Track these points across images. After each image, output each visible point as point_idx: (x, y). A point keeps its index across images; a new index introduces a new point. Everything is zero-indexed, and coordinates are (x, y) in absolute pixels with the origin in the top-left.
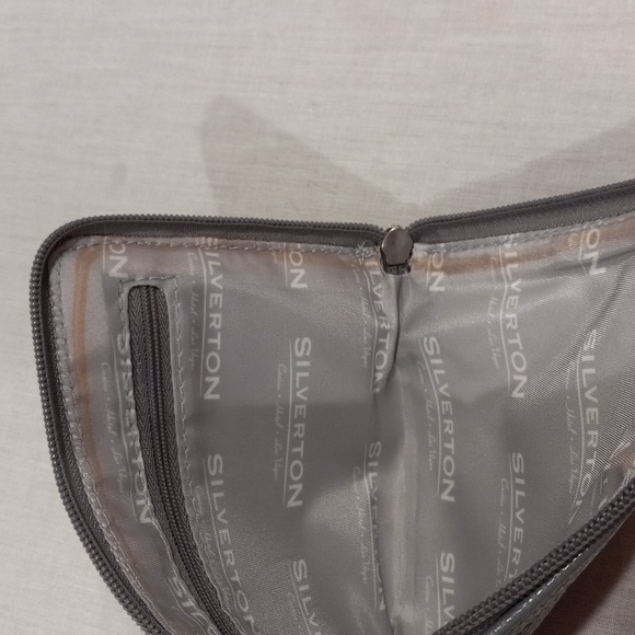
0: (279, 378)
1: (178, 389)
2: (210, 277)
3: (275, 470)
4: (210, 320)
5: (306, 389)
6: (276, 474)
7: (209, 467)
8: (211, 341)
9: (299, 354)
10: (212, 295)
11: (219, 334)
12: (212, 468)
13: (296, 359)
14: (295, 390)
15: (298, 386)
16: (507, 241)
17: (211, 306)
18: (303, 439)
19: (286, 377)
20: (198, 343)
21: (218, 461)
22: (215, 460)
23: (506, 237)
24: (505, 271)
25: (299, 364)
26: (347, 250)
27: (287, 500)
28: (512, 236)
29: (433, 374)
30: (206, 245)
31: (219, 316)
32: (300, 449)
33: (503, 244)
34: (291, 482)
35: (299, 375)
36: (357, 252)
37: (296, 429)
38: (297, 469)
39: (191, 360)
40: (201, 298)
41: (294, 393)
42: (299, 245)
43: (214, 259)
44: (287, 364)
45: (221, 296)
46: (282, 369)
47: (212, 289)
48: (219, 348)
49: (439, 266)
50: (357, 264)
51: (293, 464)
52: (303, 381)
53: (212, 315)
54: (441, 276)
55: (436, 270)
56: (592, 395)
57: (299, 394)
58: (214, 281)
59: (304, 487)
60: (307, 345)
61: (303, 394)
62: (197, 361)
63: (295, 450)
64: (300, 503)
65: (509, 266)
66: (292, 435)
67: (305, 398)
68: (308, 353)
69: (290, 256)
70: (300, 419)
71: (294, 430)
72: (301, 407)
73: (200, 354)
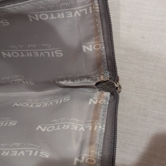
0: (45, 45)
1: (27, 3)
2: (78, 10)
3: (12, 46)
4: (60, 13)
5: (44, 56)
6: (11, 47)
7: (3, 20)
8: (52, 14)
9: (56, 52)
10: (71, 12)
11: (56, 18)
12: (3, 22)
13: (54, 51)
14: (43, 52)
15: (44, 53)
16: (102, 127)
17: (66, 12)
18: (27, 56)
19: (46, 47)
20: (49, 9)
21: (7, 24)
22: (6, 22)
23: (104, 126)
24: (90, 125)
25: (52, 53)
26: (106, 67)
27: (4, 52)
28: (104, 129)
29: (57, 100)
30: (95, 6)
31: (63, 17)
32: (23, 55)
33: (102, 125)
34: (11, 52)
35: (48, 53)
36: (106, 71)
37: (29, 53)
38: (15, 54)
39: (41, 7)
40: (68, 7)
41: (42, 51)
42: (104, 47)
43: (88, 11)
44: (51, 48)
45: (71, 16)
46: (49, 45)
47: (73, 12)
48: (50, 18)
49: (99, 102)
50: (101, 72)
51: (17, 53)
52: (46, 54)
53: (63, 13)
54: (95, 103)
55: (98, 101)
56: (22, 153)
57: (41, 53)
58: (77, 12)
59: (10, 57)
60: (60, 55)
61: (42, 55)
62: (42, 10)
63: (22, 53)
64: (5, 57)
65: (91, 127)
66: (27, 51)
67: (41, 56)
68: (57, 56)
69: (98, 44)
70: (33, 54)
71: (29, 52)
72: (37, 54)
73: (45, 10)
